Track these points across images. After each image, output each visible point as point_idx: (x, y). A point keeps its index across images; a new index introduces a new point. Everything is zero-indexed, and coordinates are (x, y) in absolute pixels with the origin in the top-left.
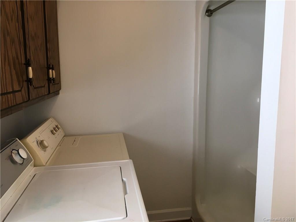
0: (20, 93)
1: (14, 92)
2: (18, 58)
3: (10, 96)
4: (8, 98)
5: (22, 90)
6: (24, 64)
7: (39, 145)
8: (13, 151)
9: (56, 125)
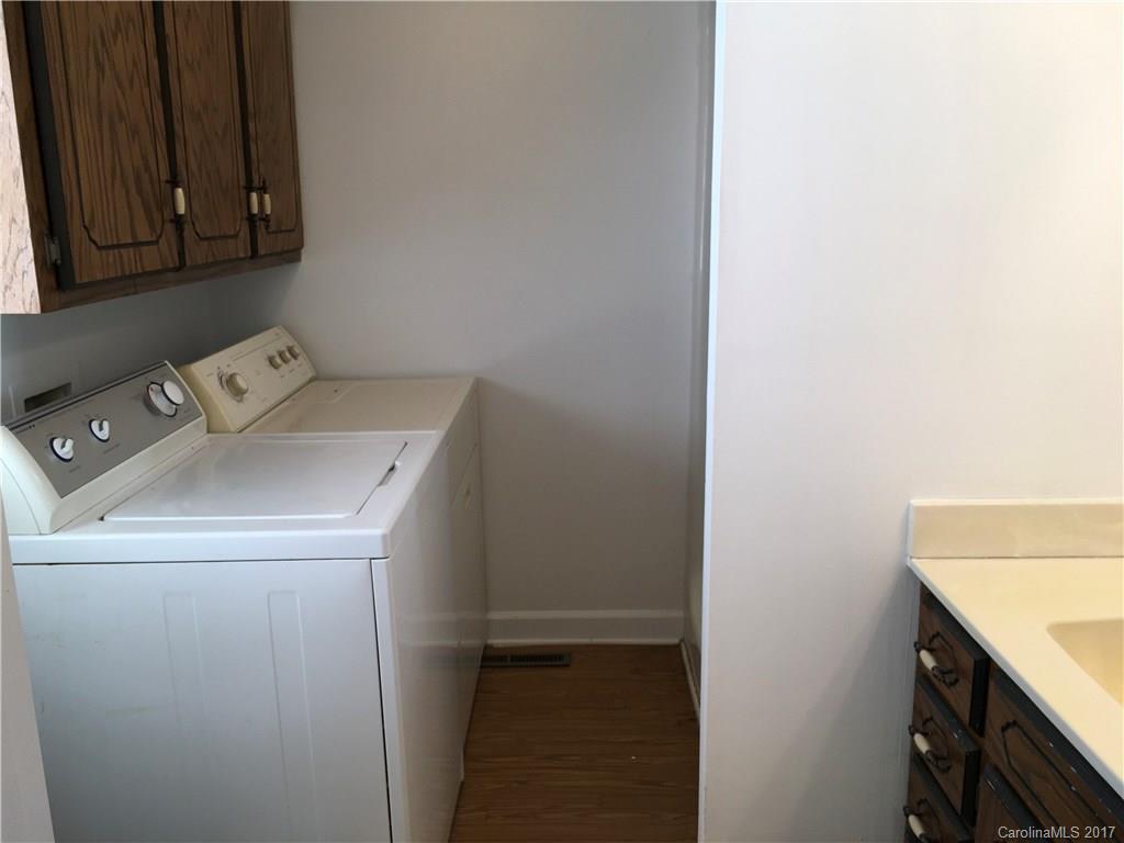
0: (155, 247)
1: (136, 244)
2: (147, 169)
3: (128, 254)
4: (121, 256)
5: (161, 241)
6: (167, 182)
7: (225, 384)
8: (152, 386)
9: (290, 344)
